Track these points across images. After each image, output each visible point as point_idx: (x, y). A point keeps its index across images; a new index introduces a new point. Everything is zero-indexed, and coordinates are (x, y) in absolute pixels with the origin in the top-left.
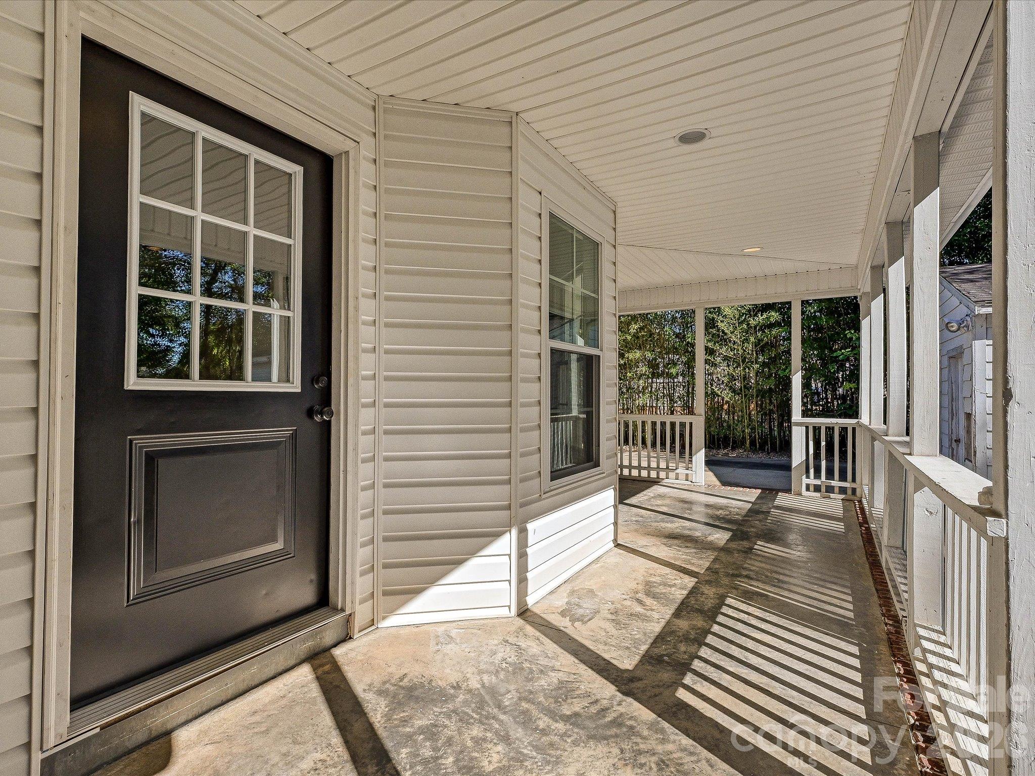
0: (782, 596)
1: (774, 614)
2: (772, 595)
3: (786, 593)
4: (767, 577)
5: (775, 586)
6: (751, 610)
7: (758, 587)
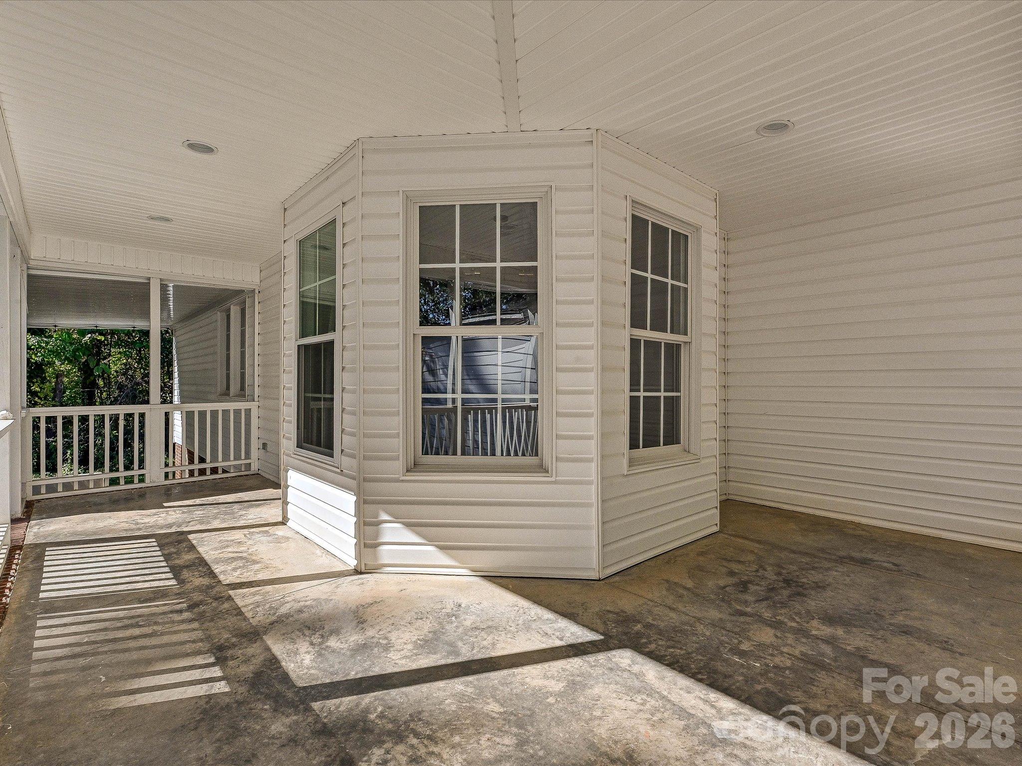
0: (125, 609)
1: (123, 591)
2: (135, 606)
3: (121, 614)
4: (156, 623)
5: (139, 616)
6: (147, 585)
7: (157, 606)
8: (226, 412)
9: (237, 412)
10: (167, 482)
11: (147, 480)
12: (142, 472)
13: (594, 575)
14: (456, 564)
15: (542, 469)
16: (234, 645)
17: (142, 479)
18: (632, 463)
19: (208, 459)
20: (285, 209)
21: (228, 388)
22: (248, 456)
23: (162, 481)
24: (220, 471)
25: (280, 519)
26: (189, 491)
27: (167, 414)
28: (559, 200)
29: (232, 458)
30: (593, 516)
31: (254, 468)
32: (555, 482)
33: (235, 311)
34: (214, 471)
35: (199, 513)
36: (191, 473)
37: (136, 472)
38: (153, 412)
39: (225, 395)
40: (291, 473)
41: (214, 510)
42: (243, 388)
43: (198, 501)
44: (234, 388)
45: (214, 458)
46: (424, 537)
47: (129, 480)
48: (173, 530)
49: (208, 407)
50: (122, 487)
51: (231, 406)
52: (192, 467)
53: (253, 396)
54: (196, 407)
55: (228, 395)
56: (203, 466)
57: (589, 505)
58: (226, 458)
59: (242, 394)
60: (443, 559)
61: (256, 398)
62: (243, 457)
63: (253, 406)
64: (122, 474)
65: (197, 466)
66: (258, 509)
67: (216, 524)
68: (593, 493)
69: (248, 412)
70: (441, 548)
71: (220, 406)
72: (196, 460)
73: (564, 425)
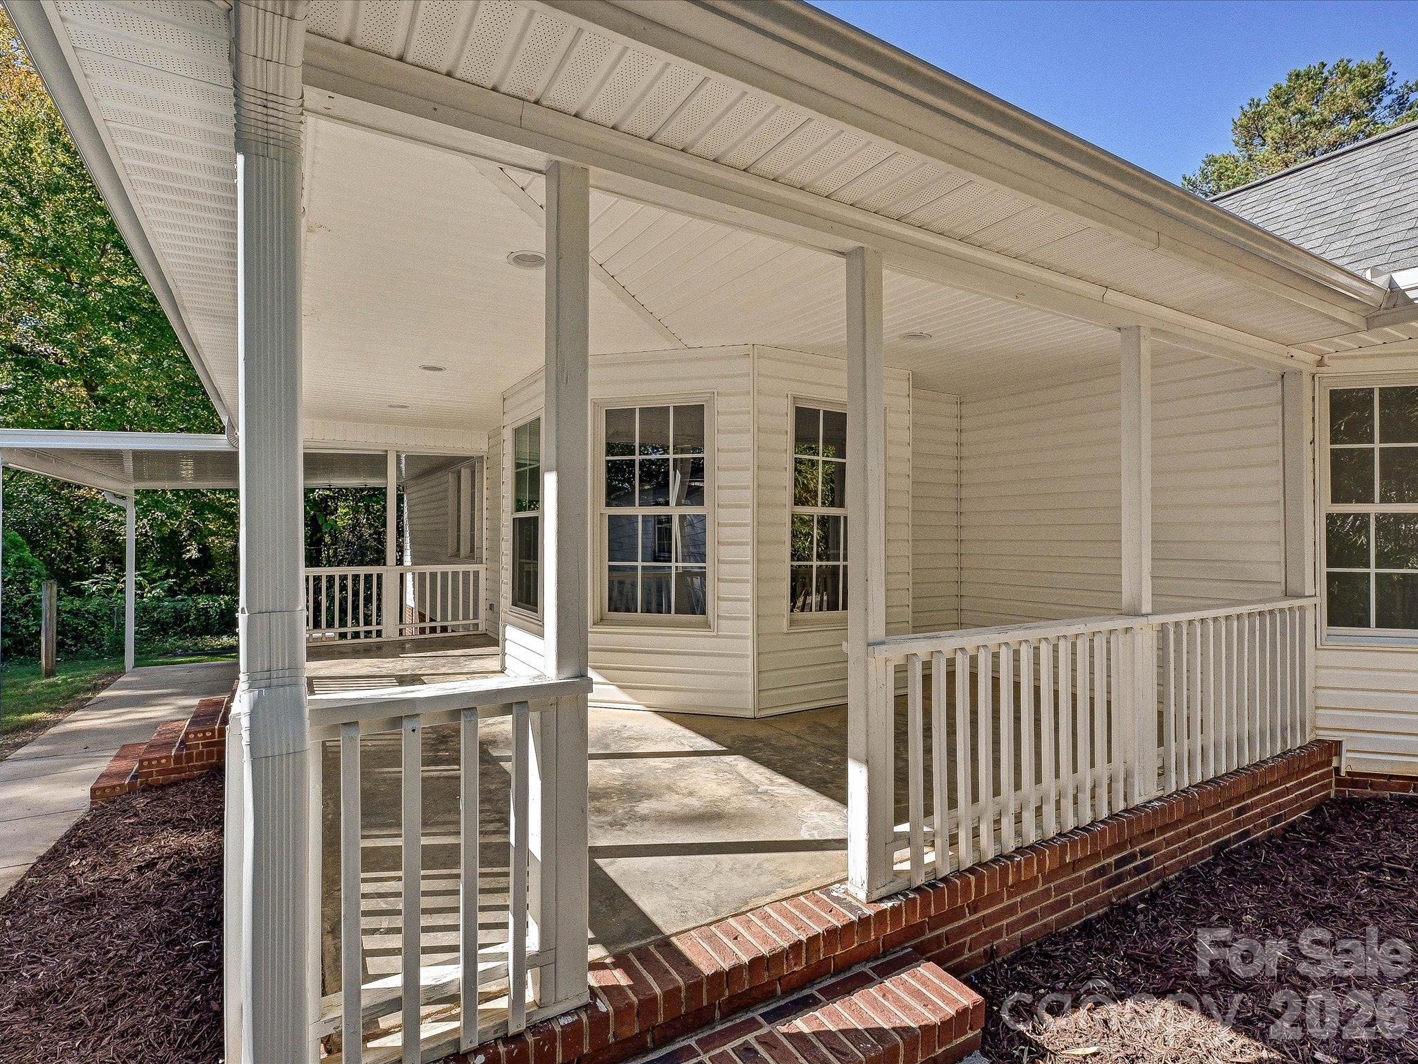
8: (455, 574)
9: (466, 574)
10: (401, 638)
11: (384, 635)
12: (379, 628)
13: (750, 714)
14: (633, 701)
15: (707, 625)
16: (453, 736)
17: (379, 633)
18: (792, 622)
19: (439, 619)
20: (504, 399)
21: (458, 549)
22: (476, 616)
23: (396, 637)
24: (449, 630)
25: (499, 668)
26: (420, 646)
27: (402, 575)
28: (721, 404)
29: (461, 618)
30: (748, 665)
31: (482, 628)
32: (717, 636)
33: (465, 473)
34: (444, 629)
35: (429, 662)
36: (422, 631)
37: (374, 628)
38: (389, 572)
39: (455, 557)
40: (509, 630)
41: (443, 661)
42: (472, 550)
43: (429, 654)
44: (465, 549)
45: (444, 618)
46: (605, 677)
47: (368, 634)
48: (408, 673)
49: (439, 569)
50: (362, 640)
51: (460, 568)
52: (423, 625)
53: (481, 558)
54: (427, 569)
55: (458, 556)
56: (433, 624)
57: (747, 656)
58: (455, 617)
59: (472, 557)
60: (621, 696)
61: (484, 561)
62: (471, 617)
63: (481, 568)
64: (362, 628)
65: (428, 624)
66: (481, 661)
67: (443, 670)
68: (748, 647)
69: (476, 574)
70: (619, 687)
71: (450, 568)
72: (428, 619)
73: (725, 589)
